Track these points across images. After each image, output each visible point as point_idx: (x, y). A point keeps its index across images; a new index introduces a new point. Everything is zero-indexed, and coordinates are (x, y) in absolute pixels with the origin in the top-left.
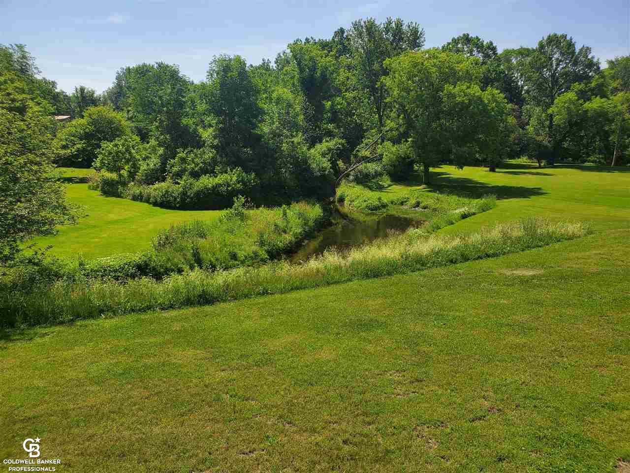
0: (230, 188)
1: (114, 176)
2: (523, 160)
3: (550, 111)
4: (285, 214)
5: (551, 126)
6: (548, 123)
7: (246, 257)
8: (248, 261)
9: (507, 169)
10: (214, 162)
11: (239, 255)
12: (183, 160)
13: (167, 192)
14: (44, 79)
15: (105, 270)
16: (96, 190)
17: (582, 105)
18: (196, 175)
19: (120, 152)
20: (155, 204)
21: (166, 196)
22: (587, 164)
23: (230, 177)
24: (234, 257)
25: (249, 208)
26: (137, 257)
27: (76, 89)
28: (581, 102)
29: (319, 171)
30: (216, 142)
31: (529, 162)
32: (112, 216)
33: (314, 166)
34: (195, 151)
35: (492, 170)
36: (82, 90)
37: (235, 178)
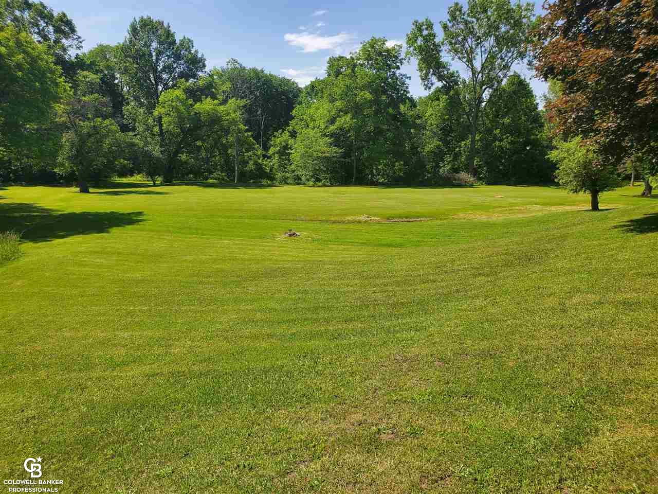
2: (137, 178)
3: (156, 113)
5: (161, 133)
6: (156, 129)
9: (107, 188)
17: (191, 105)
22: (210, 181)
28: (190, 103)
31: (144, 181)
35: (85, 190)
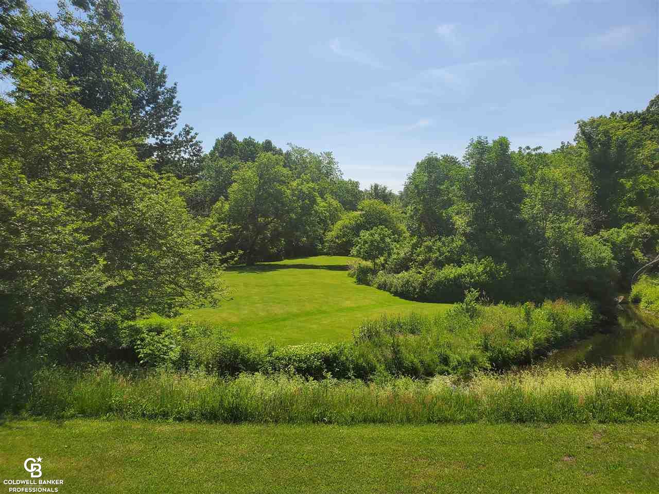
0: (473, 280)
1: (369, 264)
4: (528, 314)
7: (459, 363)
8: (461, 368)
10: (462, 250)
11: (451, 359)
12: (430, 249)
13: (408, 281)
14: (350, 180)
15: (290, 359)
16: (353, 277)
18: (439, 265)
19: (375, 240)
20: (396, 294)
21: (406, 285)
23: (475, 268)
24: (445, 360)
25: (484, 303)
26: (327, 348)
27: (372, 186)
29: (595, 261)
30: (468, 230)
32: (348, 303)
33: (588, 255)
34: (443, 239)
36: (376, 186)
37: (480, 269)
